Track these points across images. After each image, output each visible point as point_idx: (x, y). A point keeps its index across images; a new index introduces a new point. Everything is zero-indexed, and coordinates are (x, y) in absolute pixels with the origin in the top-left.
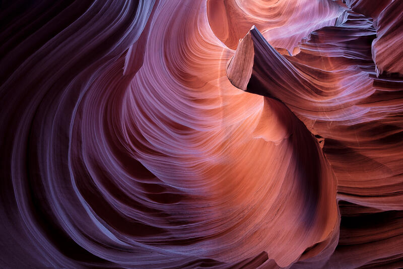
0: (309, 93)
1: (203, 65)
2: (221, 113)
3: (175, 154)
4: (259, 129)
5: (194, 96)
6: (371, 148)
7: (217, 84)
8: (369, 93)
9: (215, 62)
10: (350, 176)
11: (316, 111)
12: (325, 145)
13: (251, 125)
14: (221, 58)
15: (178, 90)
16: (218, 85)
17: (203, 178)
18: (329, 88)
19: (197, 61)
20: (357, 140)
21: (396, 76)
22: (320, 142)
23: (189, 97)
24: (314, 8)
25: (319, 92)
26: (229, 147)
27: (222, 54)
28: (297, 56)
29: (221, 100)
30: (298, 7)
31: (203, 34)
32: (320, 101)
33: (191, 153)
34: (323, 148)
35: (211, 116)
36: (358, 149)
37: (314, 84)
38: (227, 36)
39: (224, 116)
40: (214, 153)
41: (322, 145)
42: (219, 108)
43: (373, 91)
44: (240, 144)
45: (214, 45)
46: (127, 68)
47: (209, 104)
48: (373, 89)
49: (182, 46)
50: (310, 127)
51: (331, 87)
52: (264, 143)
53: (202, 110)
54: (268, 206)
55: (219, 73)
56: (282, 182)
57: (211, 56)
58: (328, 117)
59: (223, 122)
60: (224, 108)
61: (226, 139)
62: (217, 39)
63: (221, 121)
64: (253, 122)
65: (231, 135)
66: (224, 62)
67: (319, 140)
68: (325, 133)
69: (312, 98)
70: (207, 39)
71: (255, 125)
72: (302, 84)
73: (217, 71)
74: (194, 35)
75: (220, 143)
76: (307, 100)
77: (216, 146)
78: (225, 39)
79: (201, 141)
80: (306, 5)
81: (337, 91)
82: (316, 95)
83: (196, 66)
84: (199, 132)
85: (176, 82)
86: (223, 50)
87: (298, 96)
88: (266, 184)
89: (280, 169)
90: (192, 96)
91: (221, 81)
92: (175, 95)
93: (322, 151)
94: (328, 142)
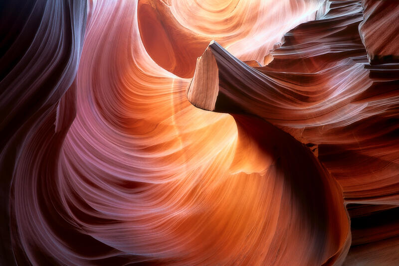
0: (292, 102)
1: (150, 104)
2: (183, 157)
3: (133, 218)
4: (237, 162)
5: (143, 145)
6: (375, 146)
7: (171, 122)
8: (366, 86)
9: (165, 98)
10: (356, 181)
11: (303, 119)
12: (319, 152)
13: (225, 161)
14: (172, 92)
15: (121, 141)
16: (174, 123)
17: (174, 237)
18: (316, 91)
19: (141, 101)
20: (356, 140)
21: (390, 58)
22: (314, 150)
23: (137, 147)
24: (284, 7)
25: (305, 99)
26: (202, 193)
27: (173, 87)
28: (271, 65)
29: (180, 141)
30: (263, 9)
31: (142, 67)
32: (307, 108)
33: (153, 212)
34: (319, 156)
35: (170, 163)
36: (360, 150)
37: (297, 90)
38: (174, 64)
39: (188, 159)
40: (183, 205)
41: (316, 154)
42: (180, 151)
43: (370, 83)
44: (215, 185)
45: (159, 78)
46: (59, 123)
47: (165, 149)
48: (369, 82)
49: (116, 86)
50: (298, 137)
51: (319, 90)
52: (247, 177)
53: (156, 159)
54: (265, 250)
55: (173, 109)
56: (277, 216)
57: (159, 91)
58: (318, 123)
59: (187, 167)
60: (185, 150)
61: (196, 185)
62: (162, 69)
63: (184, 166)
64: (228, 156)
65: (202, 177)
66: (178, 95)
67: (312, 148)
68: (318, 140)
69: (296, 106)
70: (148, 71)
71: (231, 159)
72: (282, 93)
73: (170, 108)
74: (130, 70)
75: (187, 192)
76: (291, 110)
77: (183, 197)
78: (173, 68)
79: (162, 195)
80: (272, 5)
81: (326, 94)
82: (300, 102)
83: (140, 107)
84: (157, 185)
85: (117, 132)
86: (173, 80)
87: (279, 108)
88: (257, 224)
89: (272, 203)
90: (141, 145)
91: (177, 118)
92: (119, 148)
93: (318, 160)
94: (323, 148)
